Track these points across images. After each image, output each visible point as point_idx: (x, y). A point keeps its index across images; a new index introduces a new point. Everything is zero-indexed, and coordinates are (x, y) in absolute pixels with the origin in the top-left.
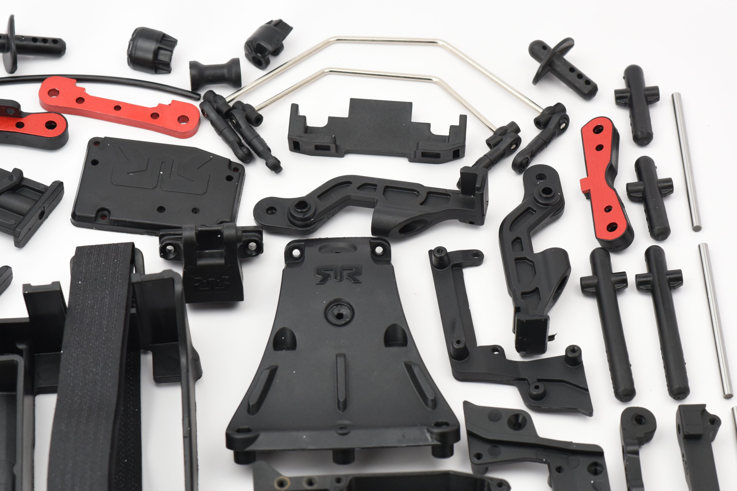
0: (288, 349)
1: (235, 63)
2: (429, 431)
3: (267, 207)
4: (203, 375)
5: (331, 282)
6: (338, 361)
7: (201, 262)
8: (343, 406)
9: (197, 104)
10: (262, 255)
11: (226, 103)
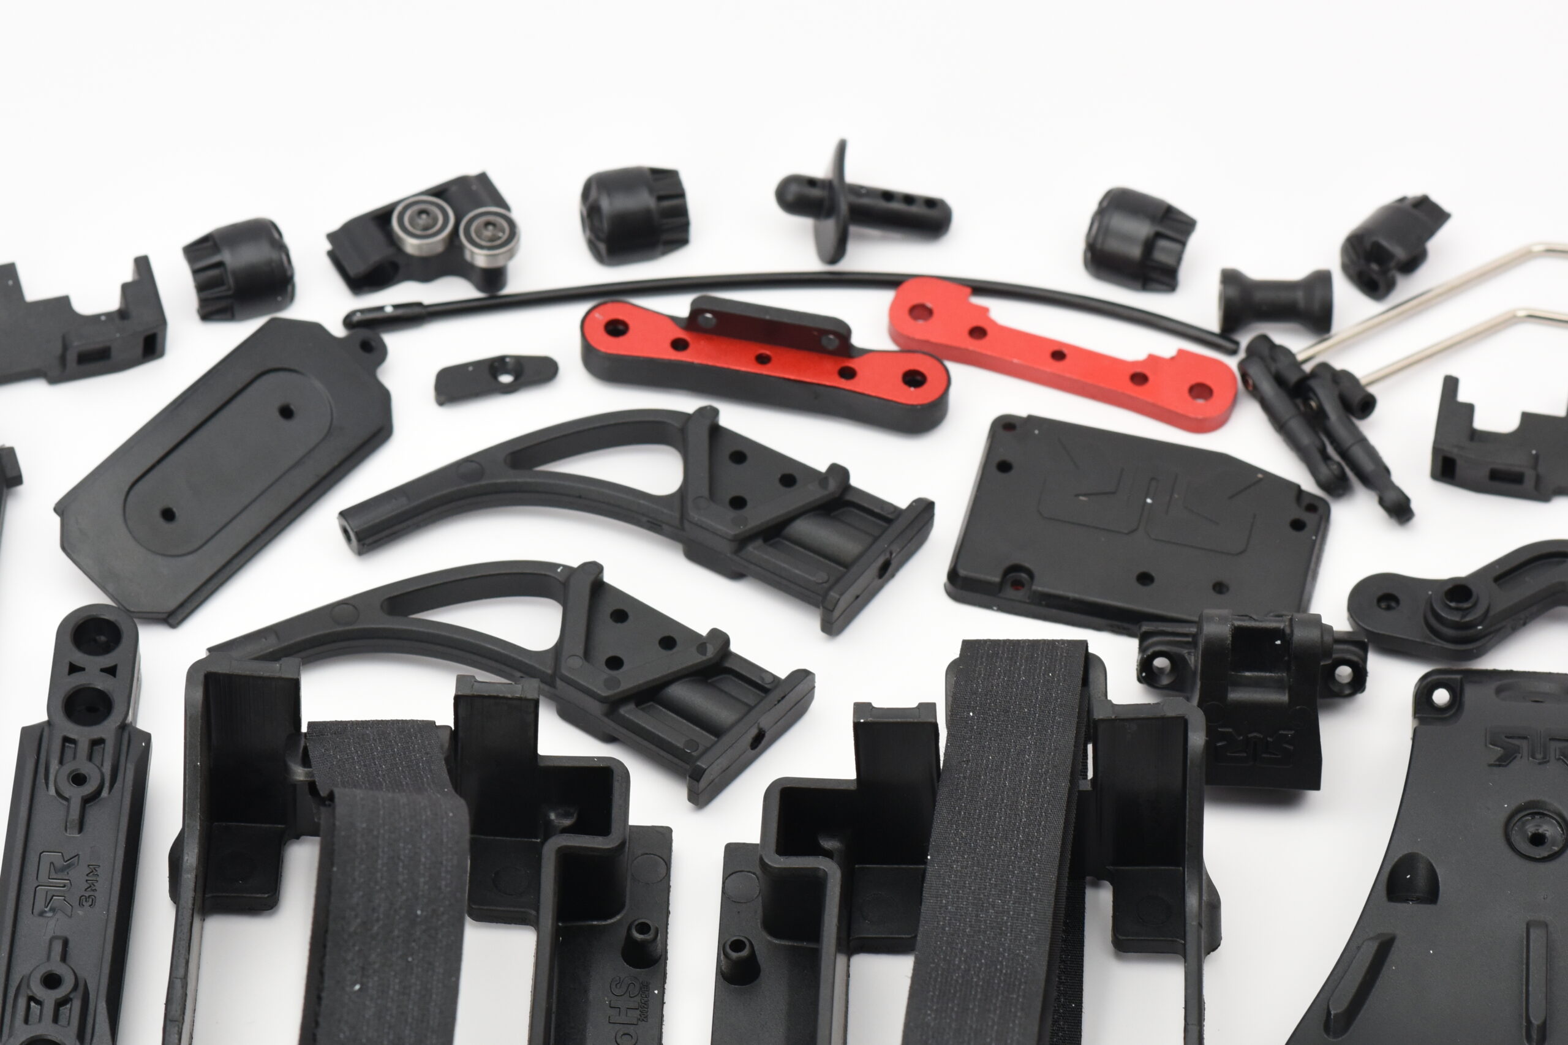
0: (1420, 900)
1: (1322, 280)
3: (1380, 593)
5: (1520, 765)
6: (1532, 936)
7: (1235, 695)
8: (1540, 1034)
9: (1232, 363)
10: (1360, 697)
11: (1297, 365)
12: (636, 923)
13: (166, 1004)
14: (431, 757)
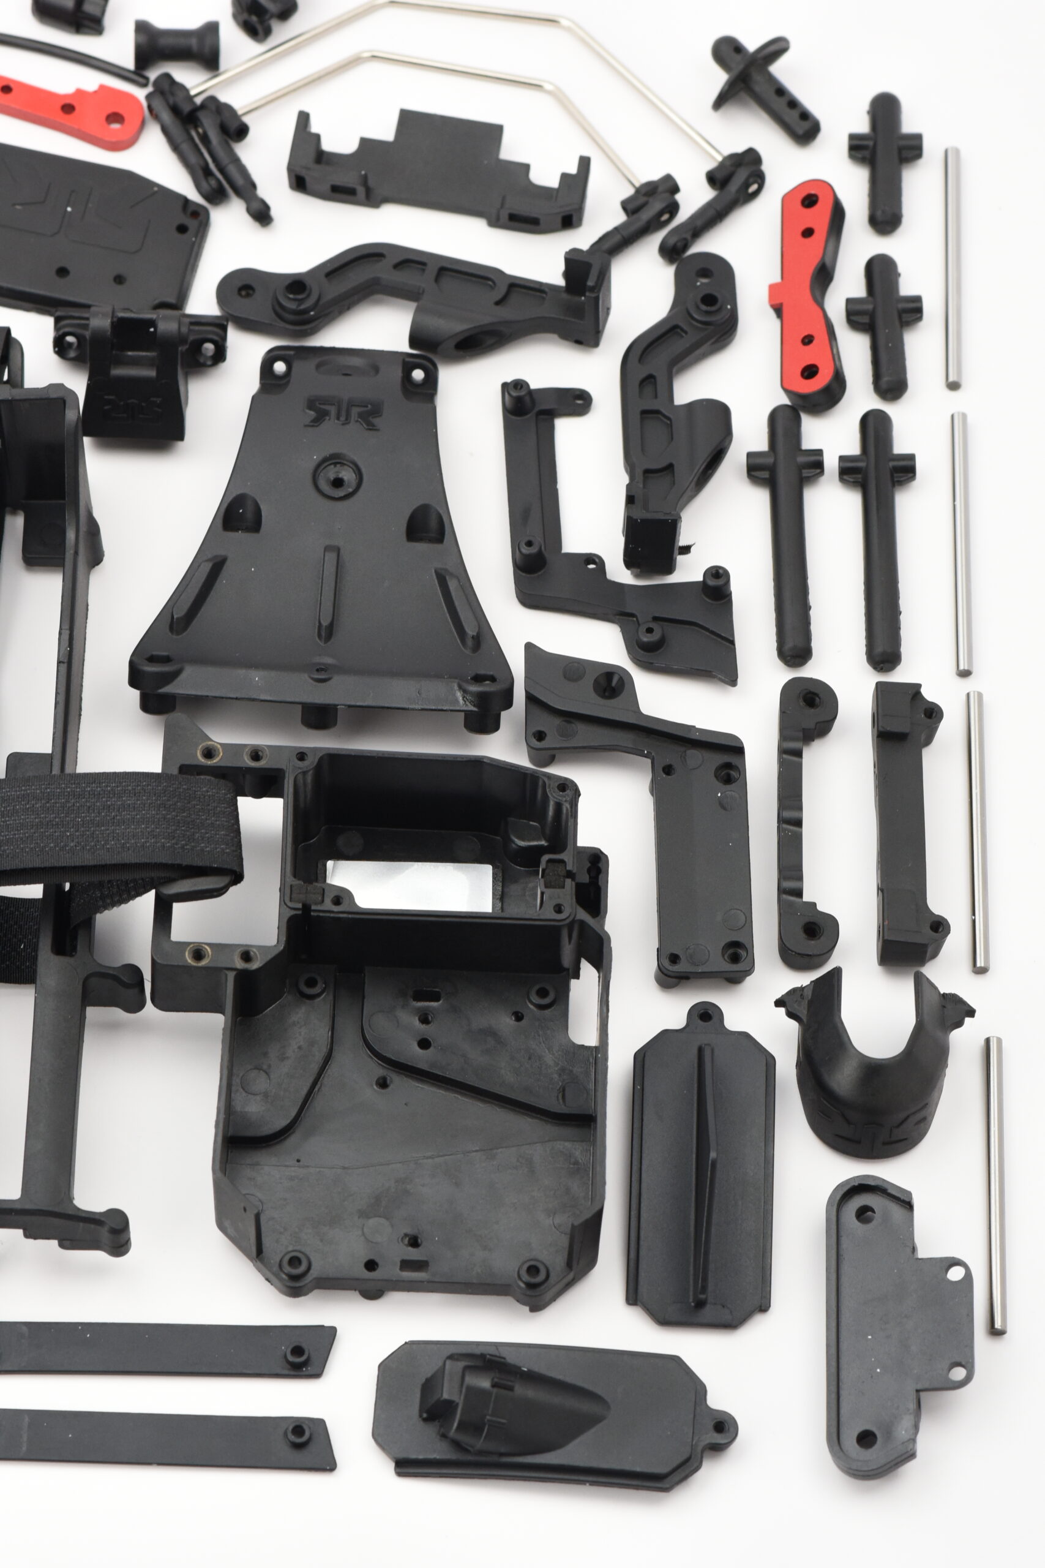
0: (247, 530)
1: (211, 29)
2: (460, 687)
3: (240, 284)
4: (105, 559)
5: (330, 425)
6: (326, 558)
7: (118, 372)
8: (328, 633)
9: (140, 94)
10: (223, 366)
11: (190, 98)
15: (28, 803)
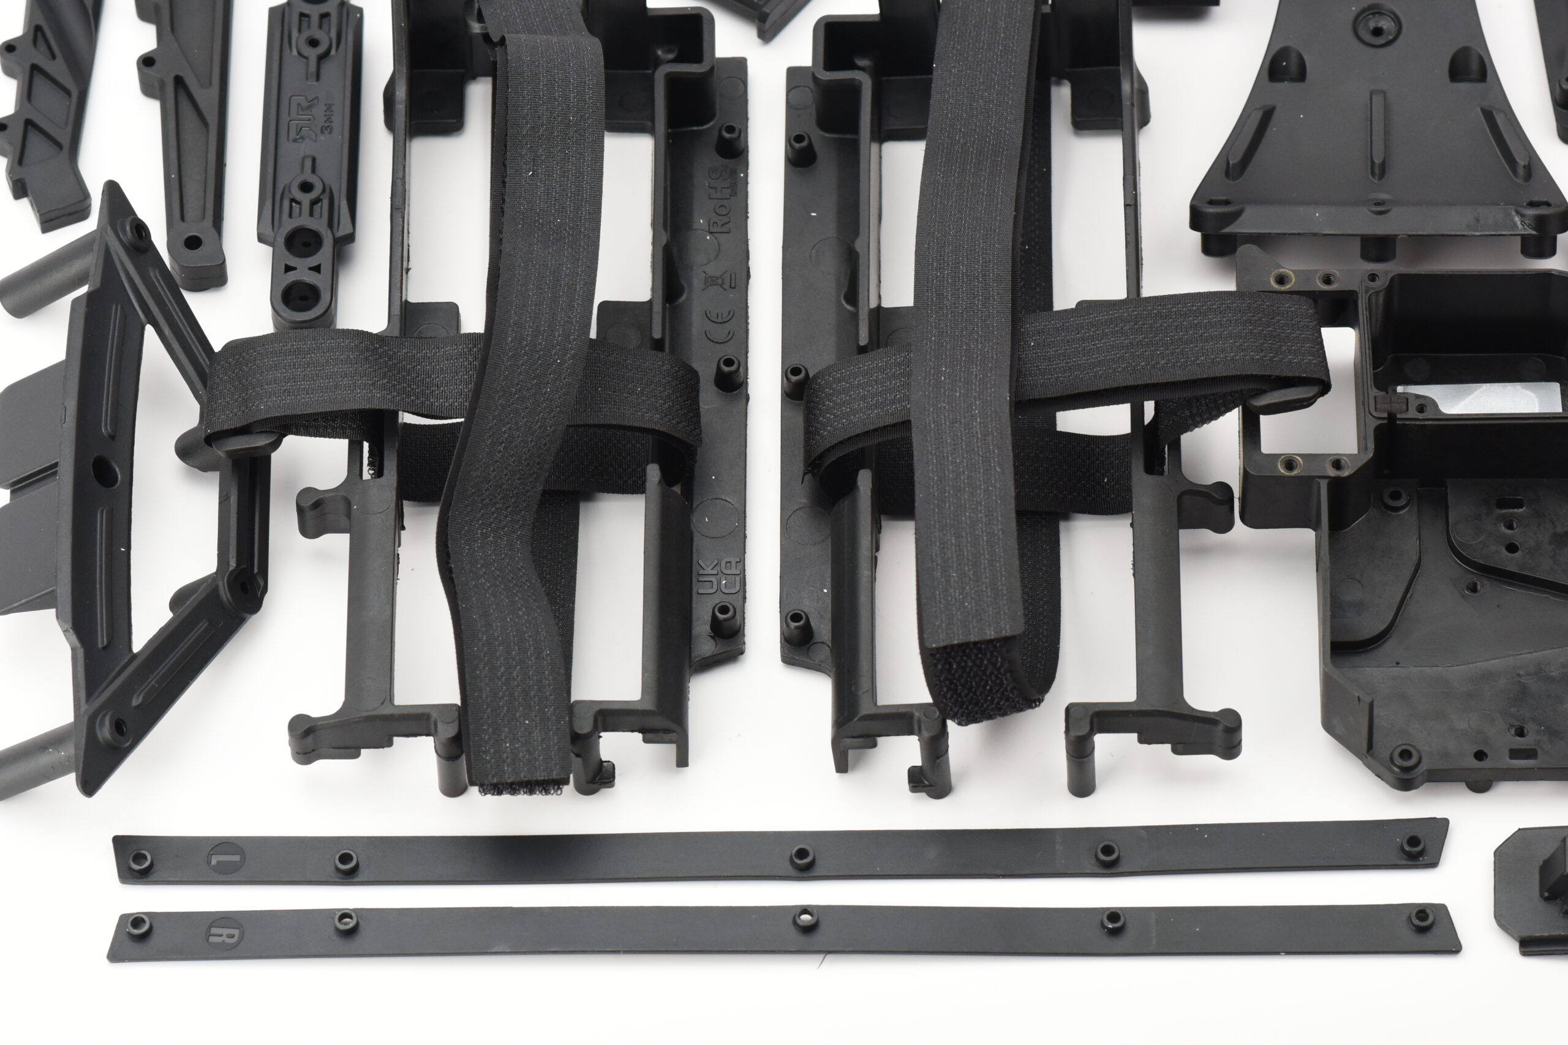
0: (1292, 80)
2: (1518, 212)
4: (1152, 120)
6: (1374, 100)
8: (1380, 170)
12: (725, 126)
13: (392, 198)
14: (571, 11)
15: (1117, 326)
